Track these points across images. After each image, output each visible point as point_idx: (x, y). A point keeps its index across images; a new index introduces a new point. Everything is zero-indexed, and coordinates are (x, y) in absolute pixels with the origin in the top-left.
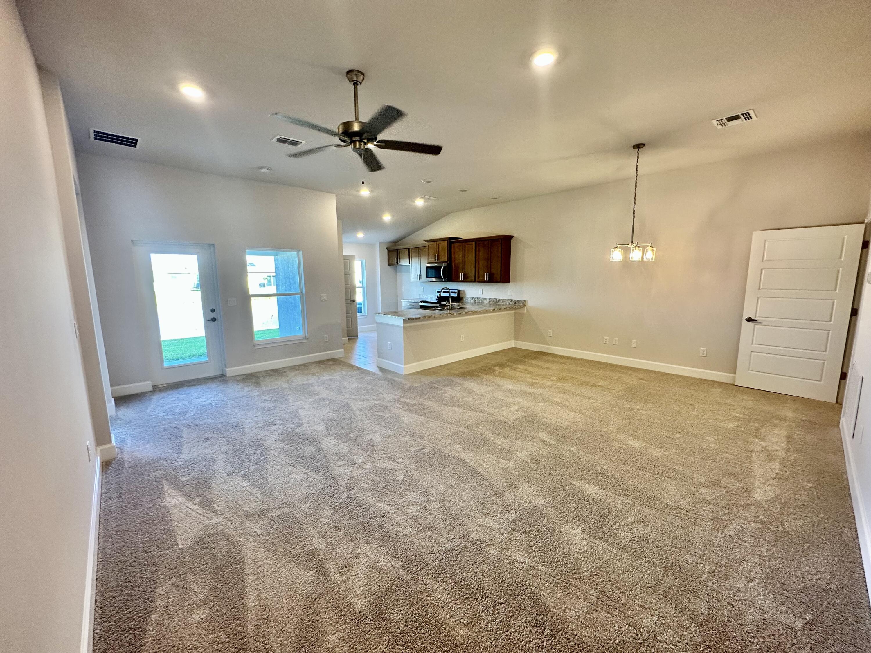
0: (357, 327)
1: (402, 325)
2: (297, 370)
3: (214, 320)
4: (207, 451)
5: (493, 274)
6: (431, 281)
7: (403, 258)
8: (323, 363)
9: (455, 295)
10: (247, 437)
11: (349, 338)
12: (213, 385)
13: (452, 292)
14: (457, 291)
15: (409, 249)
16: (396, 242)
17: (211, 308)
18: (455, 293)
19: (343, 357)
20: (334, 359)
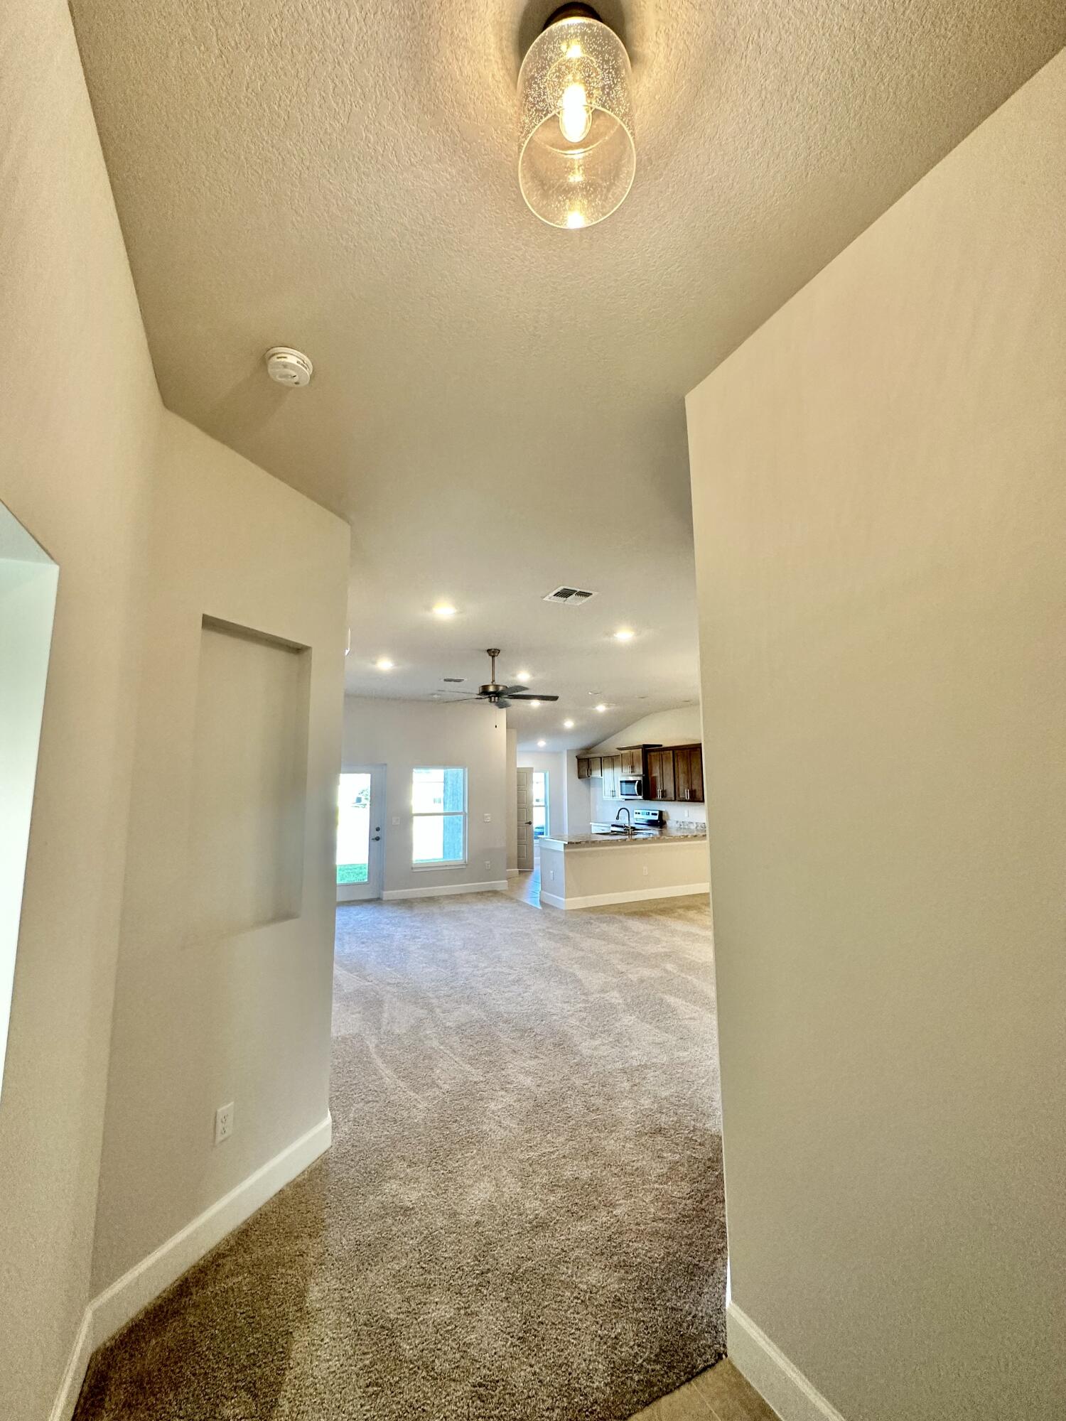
0: (533, 858)
1: (563, 850)
2: (452, 899)
3: (378, 839)
4: (363, 949)
5: (695, 791)
6: (626, 800)
7: (595, 769)
8: (481, 895)
9: (656, 818)
10: (395, 944)
11: (519, 871)
12: (370, 906)
13: (653, 814)
14: (657, 812)
15: (601, 758)
16: (588, 749)
17: (377, 826)
18: (655, 814)
19: (505, 890)
20: (495, 891)
